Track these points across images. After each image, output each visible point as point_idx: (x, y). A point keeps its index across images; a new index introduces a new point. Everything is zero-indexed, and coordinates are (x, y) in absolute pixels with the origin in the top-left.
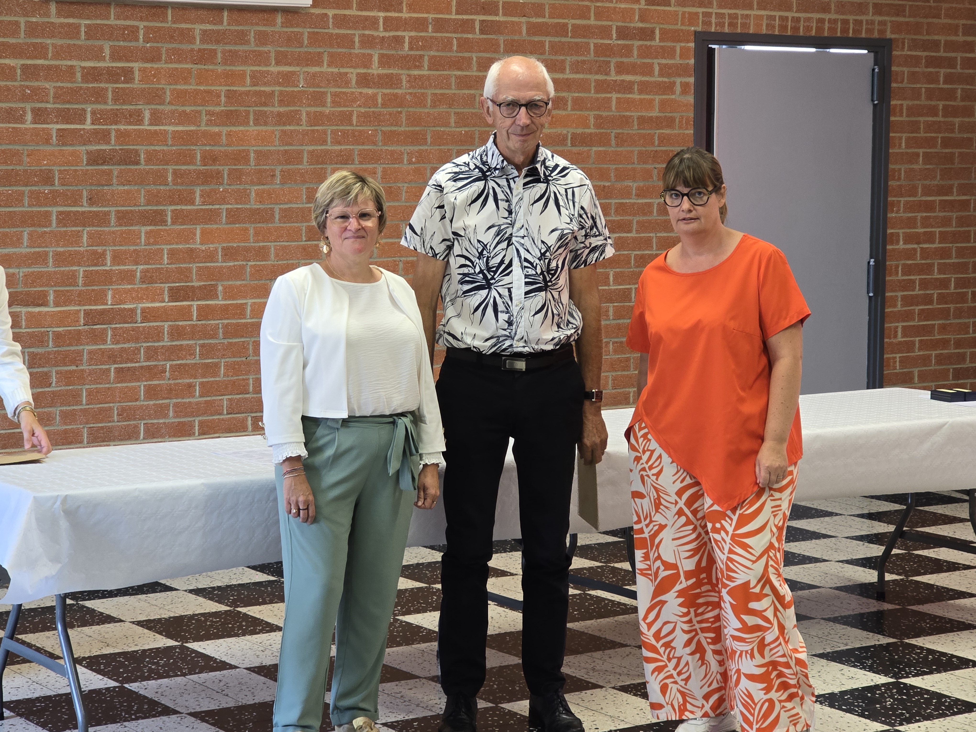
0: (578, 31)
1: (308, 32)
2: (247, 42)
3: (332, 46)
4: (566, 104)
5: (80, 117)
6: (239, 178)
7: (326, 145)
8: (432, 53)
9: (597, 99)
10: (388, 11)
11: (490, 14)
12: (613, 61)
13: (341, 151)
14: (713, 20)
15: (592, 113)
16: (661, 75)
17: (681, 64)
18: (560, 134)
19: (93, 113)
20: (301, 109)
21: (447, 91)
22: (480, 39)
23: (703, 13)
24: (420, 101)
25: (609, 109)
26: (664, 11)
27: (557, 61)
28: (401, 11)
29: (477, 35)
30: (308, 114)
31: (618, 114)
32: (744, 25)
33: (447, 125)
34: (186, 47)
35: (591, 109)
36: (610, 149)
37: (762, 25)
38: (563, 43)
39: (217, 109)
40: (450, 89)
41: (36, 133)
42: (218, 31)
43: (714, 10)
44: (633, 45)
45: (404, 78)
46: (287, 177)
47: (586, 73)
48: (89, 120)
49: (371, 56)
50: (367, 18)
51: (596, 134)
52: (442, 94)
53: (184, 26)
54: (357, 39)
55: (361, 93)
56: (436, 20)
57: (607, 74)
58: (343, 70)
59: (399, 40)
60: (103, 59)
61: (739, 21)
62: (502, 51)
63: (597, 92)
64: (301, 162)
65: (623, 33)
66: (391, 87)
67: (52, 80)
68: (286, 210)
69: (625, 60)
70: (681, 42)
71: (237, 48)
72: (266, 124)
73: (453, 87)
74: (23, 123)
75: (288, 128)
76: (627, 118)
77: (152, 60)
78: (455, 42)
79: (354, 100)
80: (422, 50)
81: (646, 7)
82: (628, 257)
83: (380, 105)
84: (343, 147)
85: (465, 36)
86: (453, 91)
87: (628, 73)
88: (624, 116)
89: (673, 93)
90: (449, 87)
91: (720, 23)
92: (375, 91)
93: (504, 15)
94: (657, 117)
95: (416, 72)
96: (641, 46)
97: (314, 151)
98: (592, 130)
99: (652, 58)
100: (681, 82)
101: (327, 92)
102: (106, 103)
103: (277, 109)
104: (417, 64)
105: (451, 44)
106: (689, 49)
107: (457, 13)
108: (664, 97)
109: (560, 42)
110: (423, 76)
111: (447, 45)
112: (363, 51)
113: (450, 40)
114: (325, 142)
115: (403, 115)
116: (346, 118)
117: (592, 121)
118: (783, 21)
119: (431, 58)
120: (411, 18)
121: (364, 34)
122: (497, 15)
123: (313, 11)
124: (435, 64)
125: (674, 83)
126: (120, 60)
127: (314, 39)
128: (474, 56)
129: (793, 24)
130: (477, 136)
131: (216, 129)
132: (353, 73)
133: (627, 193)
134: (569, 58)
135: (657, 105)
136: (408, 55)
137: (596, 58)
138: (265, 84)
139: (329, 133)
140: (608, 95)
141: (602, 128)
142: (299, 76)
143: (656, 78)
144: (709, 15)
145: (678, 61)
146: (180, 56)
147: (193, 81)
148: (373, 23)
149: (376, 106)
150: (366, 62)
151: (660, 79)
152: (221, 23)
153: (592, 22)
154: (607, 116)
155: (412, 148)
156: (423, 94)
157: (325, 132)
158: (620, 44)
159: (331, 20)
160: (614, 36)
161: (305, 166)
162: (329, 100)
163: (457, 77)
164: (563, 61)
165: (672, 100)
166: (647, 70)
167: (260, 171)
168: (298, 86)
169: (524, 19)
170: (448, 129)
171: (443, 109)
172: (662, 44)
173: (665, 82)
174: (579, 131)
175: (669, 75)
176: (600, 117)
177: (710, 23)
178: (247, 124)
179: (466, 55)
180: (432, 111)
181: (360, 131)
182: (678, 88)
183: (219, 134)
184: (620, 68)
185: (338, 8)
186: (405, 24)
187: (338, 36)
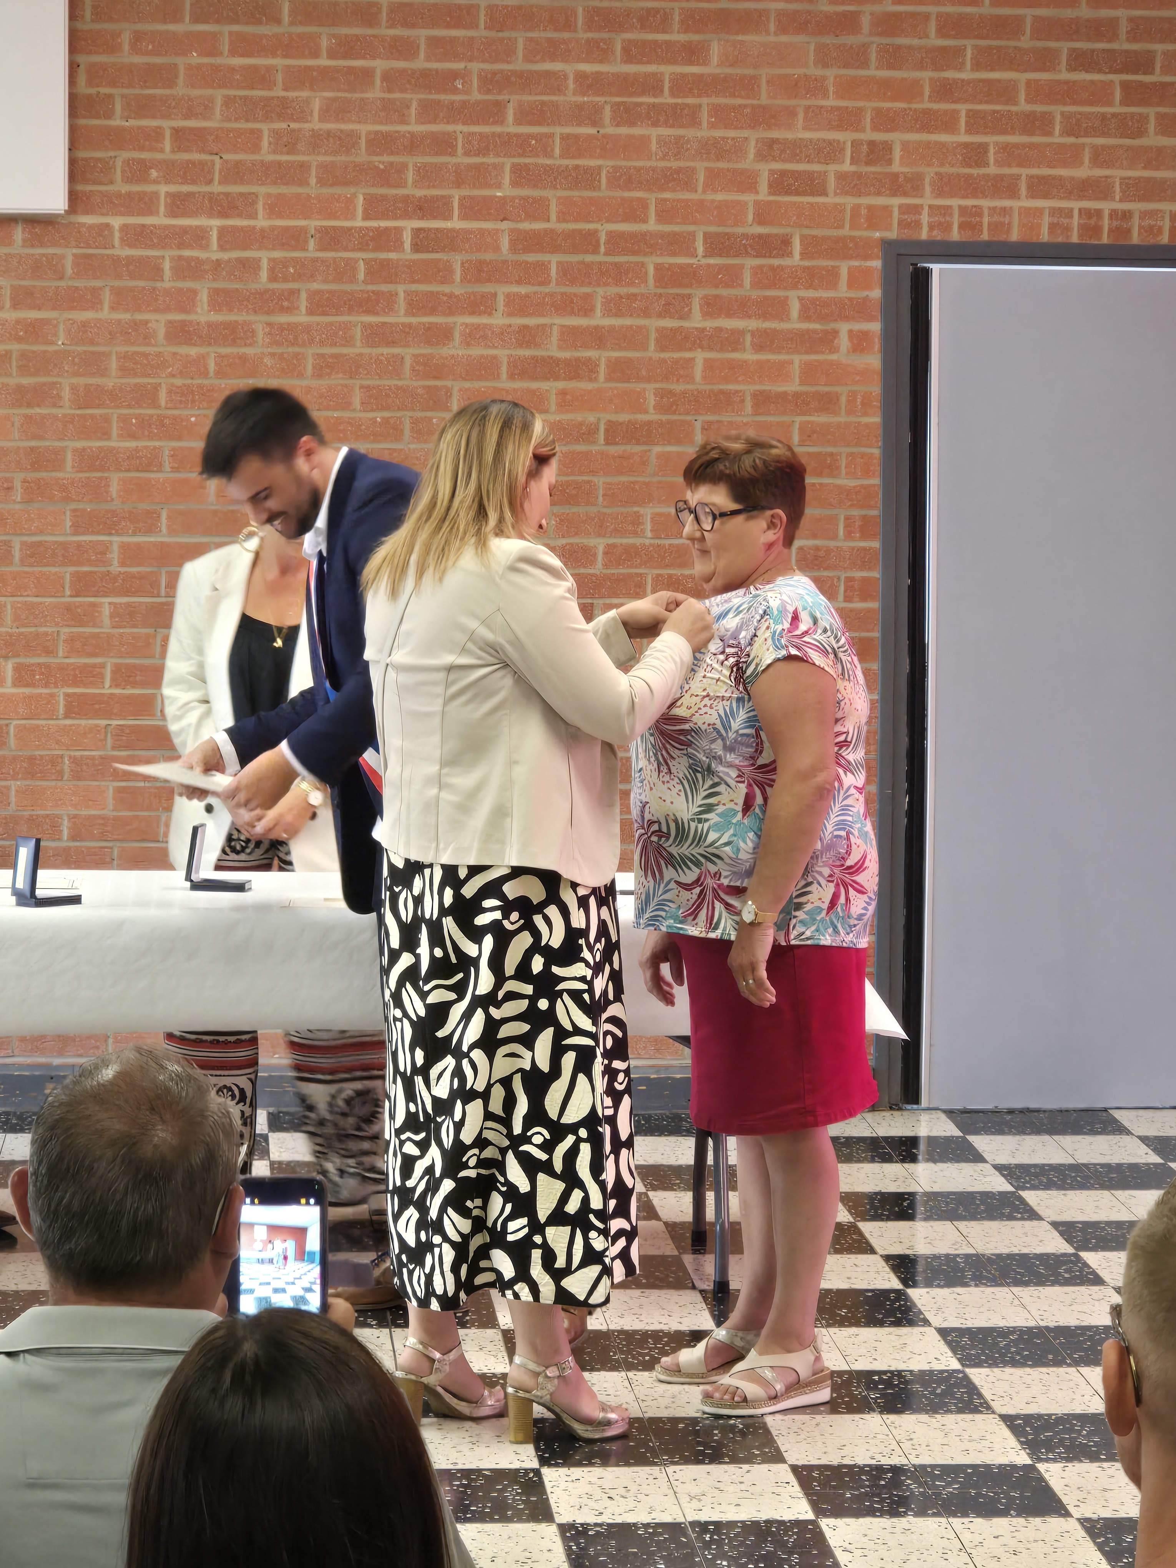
0: (620, 243)
1: (74, 255)
3: (119, 277)
4: (594, 370)
7: (109, 438)
8: (315, 286)
9: (664, 361)
10: (227, 216)
11: (435, 218)
12: (698, 294)
13: (137, 450)
14: (925, 218)
15: (650, 387)
16: (804, 317)
17: (851, 299)
18: (581, 424)
20: (60, 380)
21: (345, 351)
22: (413, 261)
23: (900, 206)
24: (289, 367)
25: (690, 378)
26: (811, 204)
27: (575, 295)
28: (253, 216)
29: (407, 253)
30: (74, 388)
31: (709, 387)
32: (995, 227)
33: (346, 405)
35: (649, 380)
37: (1039, 226)
38: (589, 265)
40: (353, 346)
43: (928, 200)
44: (742, 266)
45: (258, 328)
46: (35, 491)
47: (638, 316)
49: (195, 292)
50: (185, 230)
51: (661, 424)
52: (334, 356)
54: (167, 265)
55: (175, 354)
56: (324, 232)
57: (684, 317)
58: (139, 317)
59: (249, 266)
61: (986, 220)
62: (458, 280)
63: (662, 348)
64: (60, 467)
65: (719, 245)
66: (234, 343)
68: (33, 545)
69: (723, 292)
70: (851, 258)
73: (358, 343)
75: (38, 410)
76: (728, 394)
78: (361, 266)
79: (162, 366)
80: (294, 281)
81: (772, 198)
83: (212, 374)
84: (141, 444)
85: (383, 255)
86: (358, 348)
87: (731, 315)
88: (721, 392)
89: (834, 350)
90: (349, 343)
91: (940, 224)
92: (202, 350)
93: (464, 217)
94: (797, 395)
95: (283, 319)
96: (761, 267)
97: (84, 449)
98: (652, 416)
99: (785, 288)
100: (850, 332)
101: (110, 353)
103: (15, 380)
104: (285, 304)
105: (354, 269)
106: (868, 271)
107: (366, 217)
108: (813, 357)
109: (582, 263)
110: (296, 325)
111: (345, 271)
112: (180, 284)
113: (352, 263)
114: (107, 435)
116: (148, 395)
117: (651, 400)
118: (1090, 218)
119: (312, 294)
120: (273, 228)
121: (180, 258)
122: (448, 218)
123: (71, 220)
124: (322, 304)
125: (836, 333)
127: (85, 265)
128: (401, 289)
129: (1115, 223)
130: (406, 426)
132: (159, 321)
134: (600, 291)
135: (797, 372)
136: (267, 291)
137: (659, 291)
139: (115, 418)
140: (688, 355)
141: (674, 413)
142: (56, 326)
143: (794, 324)
144: (916, 209)
145: (843, 291)
148: (199, 237)
149: (205, 374)
150: (185, 302)
151: (805, 326)
153: (652, 225)
154: (684, 393)
156: (296, 355)
157: (107, 419)
158: (714, 266)
159: (117, 235)
160: (700, 250)
161: (71, 473)
162: (114, 365)
163: (365, 326)
164: (588, 297)
165: (831, 363)
166: (774, 309)
168: (53, 343)
169: (505, 225)
170: (347, 414)
171: (337, 380)
172: (807, 263)
173: (815, 331)
174: (623, 417)
175: (822, 318)
176: (671, 392)
177: (918, 224)
179: (385, 288)
180: (314, 383)
181: (175, 418)
182: (844, 342)
184: (713, 307)
185: (131, 214)
186: (262, 239)
187: (130, 260)
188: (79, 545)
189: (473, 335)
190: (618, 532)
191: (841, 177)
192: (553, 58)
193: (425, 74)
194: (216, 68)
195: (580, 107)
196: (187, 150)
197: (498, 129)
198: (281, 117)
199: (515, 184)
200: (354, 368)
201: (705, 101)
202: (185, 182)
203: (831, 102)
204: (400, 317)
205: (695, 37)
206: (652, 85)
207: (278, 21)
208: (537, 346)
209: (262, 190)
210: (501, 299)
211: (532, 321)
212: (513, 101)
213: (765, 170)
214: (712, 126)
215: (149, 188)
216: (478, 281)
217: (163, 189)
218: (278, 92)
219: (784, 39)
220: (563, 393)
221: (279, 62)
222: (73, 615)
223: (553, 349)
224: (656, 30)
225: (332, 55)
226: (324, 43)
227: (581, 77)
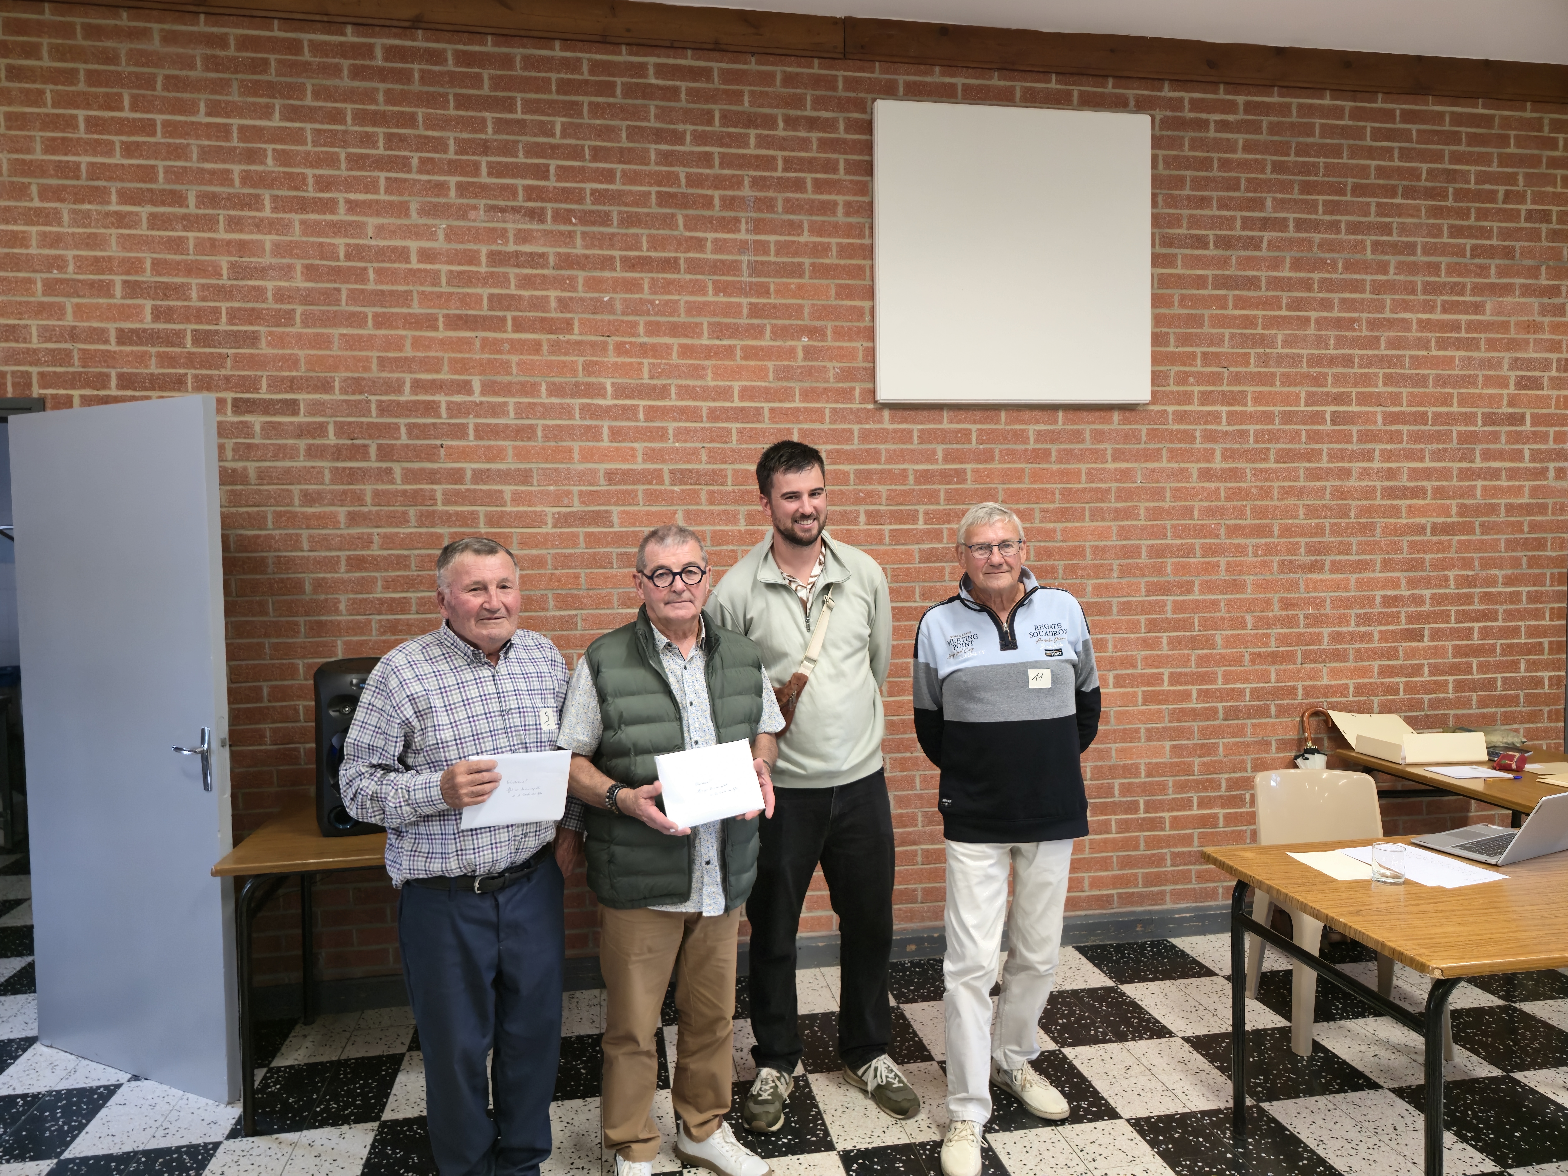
0: (1439, 419)
1: (1148, 429)
2: (1083, 441)
3: (1172, 442)
4: (1425, 493)
5: (912, 517)
6: (1075, 573)
7: (1166, 538)
8: (1279, 446)
9: (1460, 487)
10: (1231, 405)
11: (1343, 405)
12: (1478, 448)
13: (1181, 545)
15: (1454, 502)
16: (1532, 460)
19: (926, 513)
20: (1139, 504)
21: (1295, 484)
22: (1331, 430)
24: (1266, 494)
25: (1474, 497)
26: (1536, 395)
27: (1416, 450)
28: (1246, 405)
29: (1328, 426)
30: (1147, 509)
31: (1483, 502)
33: (1296, 517)
34: (1020, 447)
35: (1453, 498)
36: (1474, 538)
38: (1423, 432)
39: (1052, 506)
41: (869, 534)
42: (1053, 431)
44: (1501, 431)
45: (1248, 471)
46: (1125, 571)
47: (1449, 461)
48: (921, 521)
49: (1214, 450)
50: (1209, 413)
51: (1459, 523)
52: (1290, 487)
53: (1018, 427)
54: (1198, 434)
55: (1203, 487)
56: (1284, 413)
57: (1471, 461)
58: (1183, 465)
59: (1244, 434)
60: (936, 461)
62: (1355, 441)
63: (1460, 479)
64: (1139, 556)
65: (1489, 419)
66: (1235, 481)
67: (885, 483)
68: (1124, 603)
69: (1491, 446)
71: (1072, 446)
72: (1103, 520)
73: (1302, 479)
74: (857, 523)
75: (1125, 523)
76: (1494, 506)
77: (985, 461)
78: (1304, 434)
79: (1196, 494)
80: (1268, 443)
81: (1516, 392)
82: (1494, 646)
83: (1223, 499)
84: (1184, 541)
85: (1315, 427)
87: (1495, 460)
88: (1490, 504)
89: (1547, 479)
90: (1297, 479)
92: (1217, 485)
93: (1358, 404)
94: (1528, 504)
95: (1262, 465)
96: (1510, 432)
98: (1454, 519)
99: (1523, 444)
101: (1166, 487)
102: (938, 504)
103: (1114, 505)
104: (1263, 456)
105: (1300, 436)
107: (1306, 405)
110: (1270, 468)
112: (1204, 446)
113: (1298, 433)
114: (1165, 536)
115: (1248, 509)
116: (1187, 513)
117: (1454, 510)
119: (1278, 451)
120: (1256, 412)
121: (1205, 429)
122: (1350, 405)
123: (1151, 407)
124: (1283, 456)
125: (1547, 468)
126: (953, 461)
127: (1153, 435)
128: (1325, 447)
130: (1327, 528)
131: (1051, 525)
132: (1194, 468)
133: (1493, 582)
134: (1428, 447)
135: (1528, 492)
136: (1253, 448)
137: (1459, 446)
138: (1102, 481)
139: (1169, 527)
140: (1473, 483)
141: (1466, 517)
142: (1136, 472)
143: (1527, 464)
146: (1014, 456)
147: (1026, 480)
148: (1216, 417)
149: (1219, 499)
150: (1208, 456)
151: (1532, 465)
152: (1056, 422)
153: (1455, 408)
154: (1472, 504)
155: (1258, 541)
156: (1269, 487)
157: (1165, 527)
158: (1487, 431)
159: (1171, 416)
160: (1480, 422)
161: (1144, 560)
162: (1168, 494)
163: (1306, 469)
164: (1422, 450)
165: (1544, 486)
166: (1517, 456)
167: (1097, 565)
168: (1135, 482)
169: (1379, 409)
170: (1296, 521)
171: (1291, 501)
172: (1533, 429)
173: (1536, 468)
174: (1440, 520)
175: (1541, 461)
176: (1464, 505)
178: (1083, 520)
179: (1316, 446)
180: (1279, 503)
181: (1203, 525)
182: (1551, 474)
183: (1054, 531)
184: (1487, 455)
185: (1178, 404)
186: (1250, 418)
187: (1178, 431)
188: (1150, 602)
189: (1364, 474)
190: (1436, 586)
191: (1551, 379)
192: (1405, 310)
193: (1339, 320)
194: (1225, 317)
195: (1419, 339)
196: (1211, 365)
197: (1376, 352)
198: (1261, 345)
199: (1385, 384)
200: (1300, 493)
201: (1482, 336)
202: (1209, 384)
203: (1547, 336)
204: (1324, 464)
205: (1479, 299)
206: (1455, 326)
207: (1260, 288)
208: (1396, 480)
209: (1251, 389)
210: (1377, 452)
211: (1393, 465)
212: (1385, 335)
213: (1512, 375)
214: (1487, 350)
215: (1189, 388)
216: (1367, 442)
217: (1196, 389)
218: (1259, 331)
219: (1523, 300)
220: (1410, 506)
221: (1260, 313)
222: (1147, 644)
223: (1405, 482)
224: (1458, 295)
225: (1289, 308)
226: (1284, 301)
227: (1420, 322)
